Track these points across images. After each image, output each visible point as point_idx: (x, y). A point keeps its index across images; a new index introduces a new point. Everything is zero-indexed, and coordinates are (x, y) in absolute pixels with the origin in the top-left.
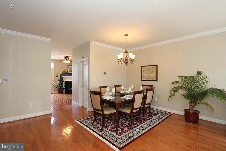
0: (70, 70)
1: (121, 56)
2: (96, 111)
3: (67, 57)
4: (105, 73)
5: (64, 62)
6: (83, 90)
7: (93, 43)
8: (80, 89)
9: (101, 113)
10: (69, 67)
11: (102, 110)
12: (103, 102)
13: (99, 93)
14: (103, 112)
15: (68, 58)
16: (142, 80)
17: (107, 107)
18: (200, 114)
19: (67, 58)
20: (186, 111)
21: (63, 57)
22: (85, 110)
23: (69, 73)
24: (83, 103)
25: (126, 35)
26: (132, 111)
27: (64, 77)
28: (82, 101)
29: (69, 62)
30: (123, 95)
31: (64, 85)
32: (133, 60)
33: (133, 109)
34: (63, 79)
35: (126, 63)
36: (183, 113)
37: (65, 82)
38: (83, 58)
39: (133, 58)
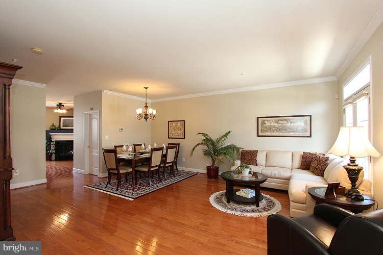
0: (63, 123)
1: (140, 111)
2: (110, 171)
3: (60, 104)
4: (122, 129)
5: (56, 111)
6: (91, 152)
7: (106, 92)
8: (87, 150)
9: (116, 172)
10: (62, 119)
11: (117, 169)
12: (119, 161)
13: (114, 151)
14: (118, 171)
15: (63, 106)
16: (169, 138)
17: (122, 165)
18: (219, 169)
19: (60, 106)
20: (208, 169)
21: (54, 104)
22: (95, 177)
23: (62, 127)
24: (91, 169)
25: (146, 88)
26: (149, 169)
27: (53, 135)
28: (89, 166)
29: (64, 111)
30: (142, 154)
31: (53, 147)
32: (154, 115)
33: (150, 167)
34: (51, 138)
35: (146, 118)
36: (205, 171)
37: (54, 143)
38: (92, 109)
39: (154, 113)
